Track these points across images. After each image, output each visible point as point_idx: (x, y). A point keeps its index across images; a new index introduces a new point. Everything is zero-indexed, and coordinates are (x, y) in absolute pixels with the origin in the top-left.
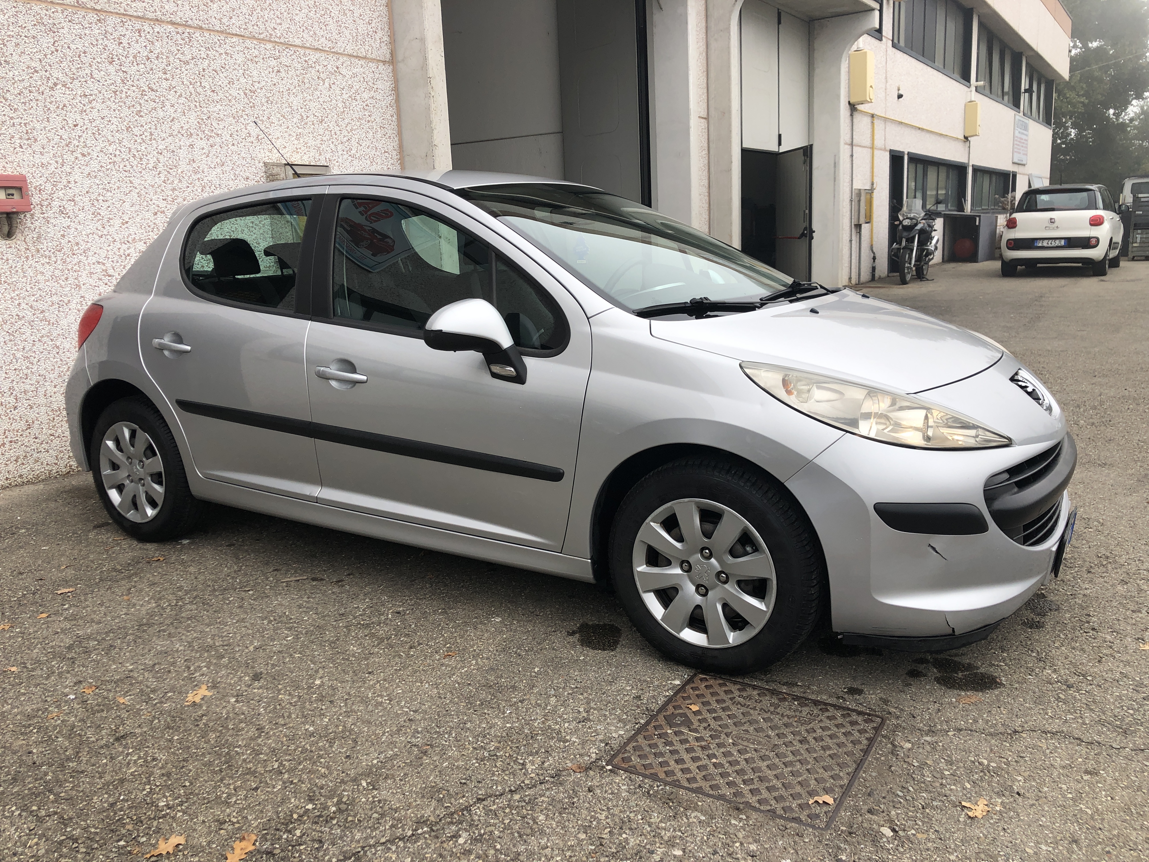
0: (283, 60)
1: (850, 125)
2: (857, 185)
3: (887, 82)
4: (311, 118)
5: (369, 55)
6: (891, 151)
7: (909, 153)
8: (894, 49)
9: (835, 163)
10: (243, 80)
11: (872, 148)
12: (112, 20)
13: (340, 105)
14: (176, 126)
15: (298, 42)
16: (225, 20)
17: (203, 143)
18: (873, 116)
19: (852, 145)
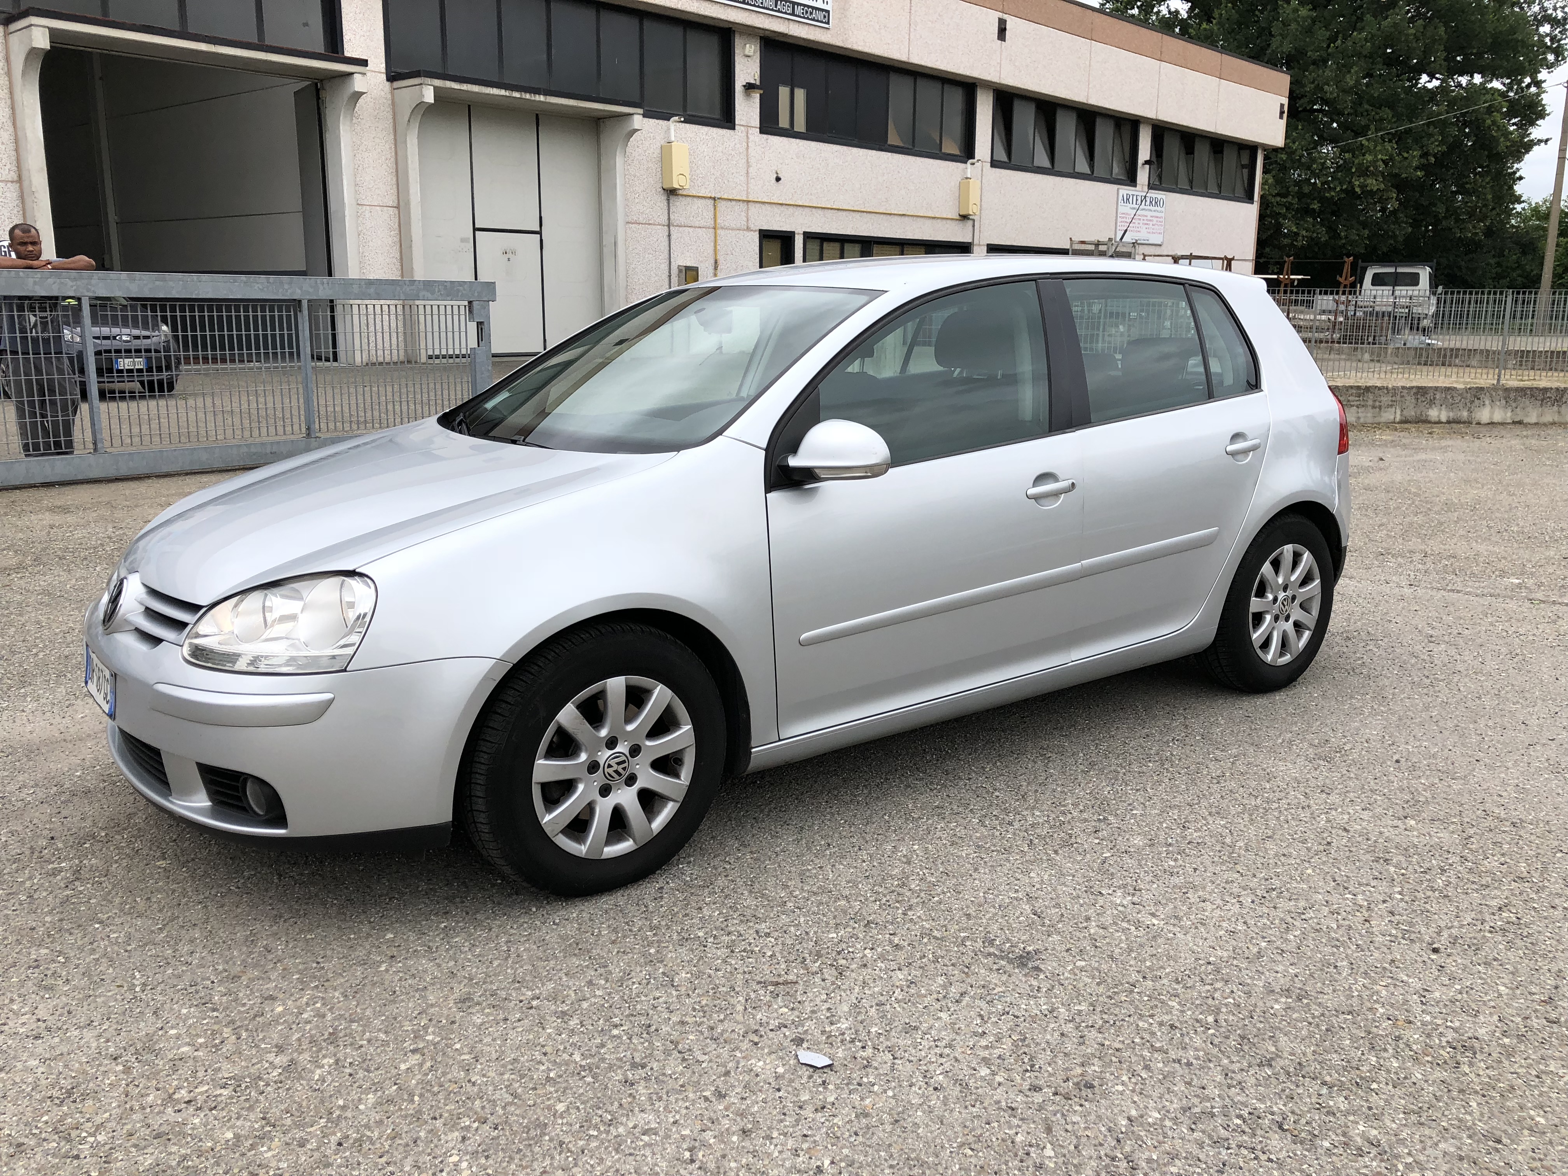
1: (666, 208)
3: (748, 166)
6: (760, 231)
7: (805, 233)
8: (765, 136)
11: (715, 228)
18: (714, 199)
19: (669, 226)
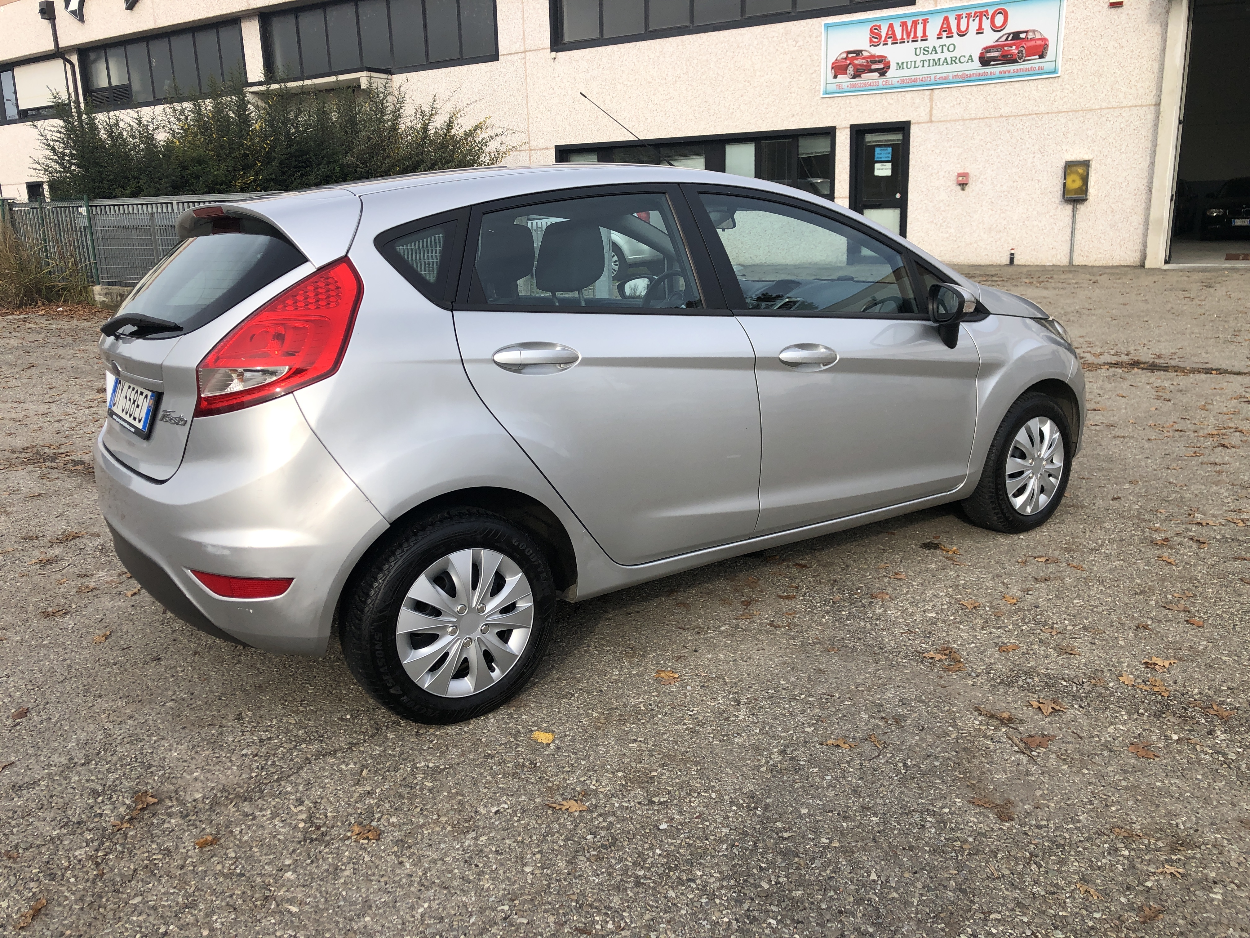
0: (1087, 116)
4: (1098, 138)
5: (1144, 104)
10: (1064, 129)
12: (1011, 119)
13: (1118, 130)
14: (1029, 150)
15: (1097, 107)
16: (1060, 107)
17: (1040, 156)
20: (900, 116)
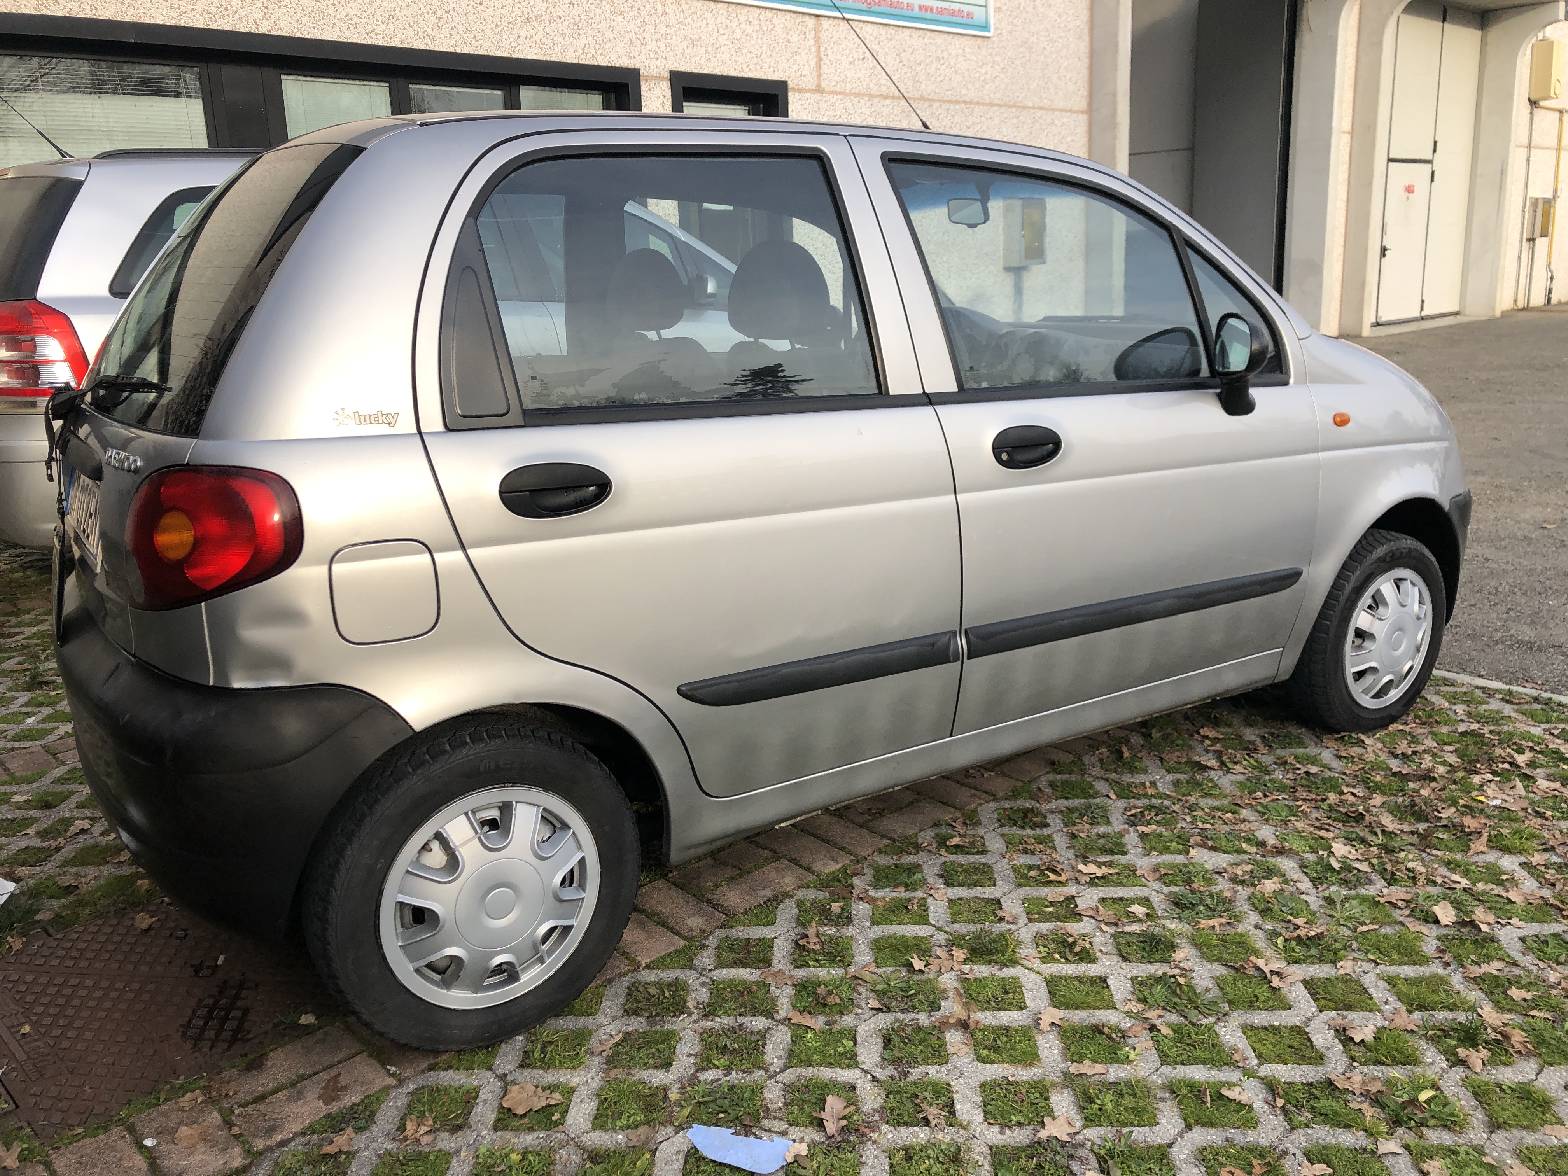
1: (1529, 124)
2: (1533, 193)
5: (1073, 108)
9: (1502, 171)
11: (1558, 149)
16: (992, 95)
18: (1561, 112)
19: (1529, 147)
20: (766, 66)
